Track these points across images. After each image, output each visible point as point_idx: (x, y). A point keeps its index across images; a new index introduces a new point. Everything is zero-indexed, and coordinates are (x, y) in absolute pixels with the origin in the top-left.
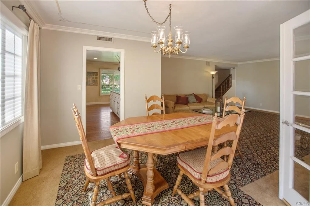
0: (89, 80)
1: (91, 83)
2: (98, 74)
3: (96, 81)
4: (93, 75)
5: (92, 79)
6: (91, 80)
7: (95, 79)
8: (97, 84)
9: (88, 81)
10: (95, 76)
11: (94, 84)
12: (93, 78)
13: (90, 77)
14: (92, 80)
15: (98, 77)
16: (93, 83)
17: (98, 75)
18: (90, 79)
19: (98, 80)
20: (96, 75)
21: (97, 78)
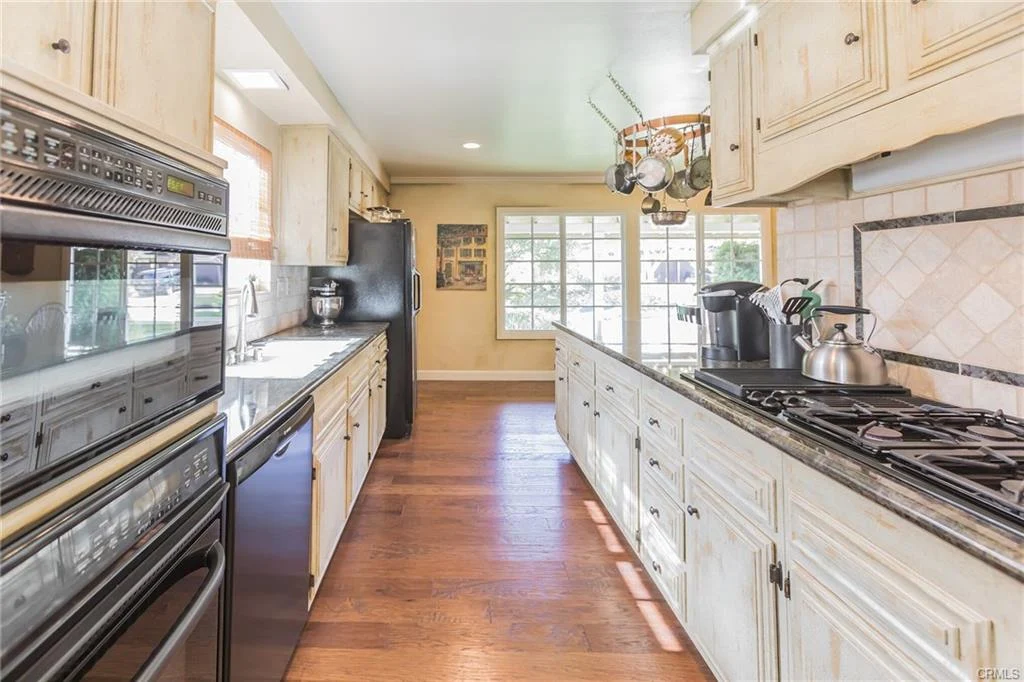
0: (449, 266)
1: (458, 277)
2: (490, 233)
3: (477, 267)
4: (467, 241)
5: (460, 259)
6: (454, 265)
7: (473, 259)
8: (485, 281)
9: (444, 269)
10: (473, 246)
11: (468, 284)
12: (466, 253)
13: (454, 248)
14: (460, 262)
15: (488, 246)
16: (468, 279)
17: (490, 239)
18: (453, 259)
19: (488, 261)
20: (481, 240)
21: (484, 251)
